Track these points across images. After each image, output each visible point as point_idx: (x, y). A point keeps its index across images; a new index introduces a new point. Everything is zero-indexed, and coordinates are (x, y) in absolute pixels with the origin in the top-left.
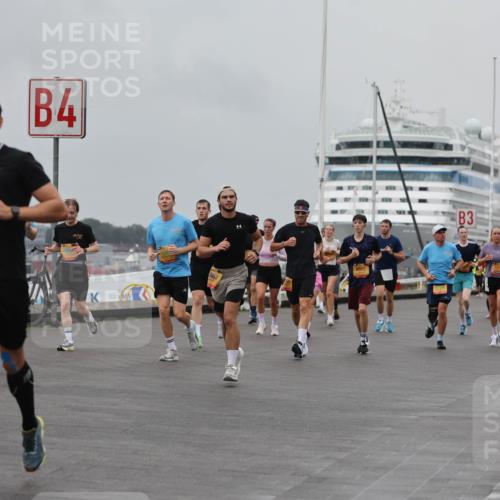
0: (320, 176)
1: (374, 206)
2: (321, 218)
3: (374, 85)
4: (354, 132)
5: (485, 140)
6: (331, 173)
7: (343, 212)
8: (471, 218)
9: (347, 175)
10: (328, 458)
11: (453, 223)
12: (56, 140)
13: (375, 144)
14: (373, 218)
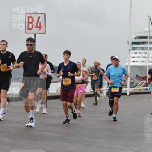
0: (129, 49)
1: (148, 59)
2: (129, 64)
4: (141, 33)
6: (133, 47)
7: (137, 61)
9: (138, 49)
10: (131, 150)
12: (35, 35)
13: (149, 37)
14: (148, 64)
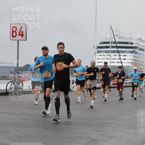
0: (95, 52)
1: (110, 60)
3: (110, 25)
4: (105, 39)
5: (143, 41)
6: (98, 51)
7: (101, 62)
8: (139, 64)
9: (103, 52)
10: (97, 134)
11: (134, 66)
12: (18, 41)
13: (111, 43)
14: (110, 64)
